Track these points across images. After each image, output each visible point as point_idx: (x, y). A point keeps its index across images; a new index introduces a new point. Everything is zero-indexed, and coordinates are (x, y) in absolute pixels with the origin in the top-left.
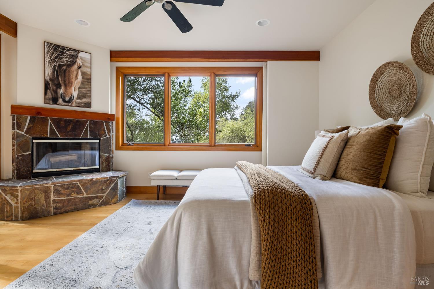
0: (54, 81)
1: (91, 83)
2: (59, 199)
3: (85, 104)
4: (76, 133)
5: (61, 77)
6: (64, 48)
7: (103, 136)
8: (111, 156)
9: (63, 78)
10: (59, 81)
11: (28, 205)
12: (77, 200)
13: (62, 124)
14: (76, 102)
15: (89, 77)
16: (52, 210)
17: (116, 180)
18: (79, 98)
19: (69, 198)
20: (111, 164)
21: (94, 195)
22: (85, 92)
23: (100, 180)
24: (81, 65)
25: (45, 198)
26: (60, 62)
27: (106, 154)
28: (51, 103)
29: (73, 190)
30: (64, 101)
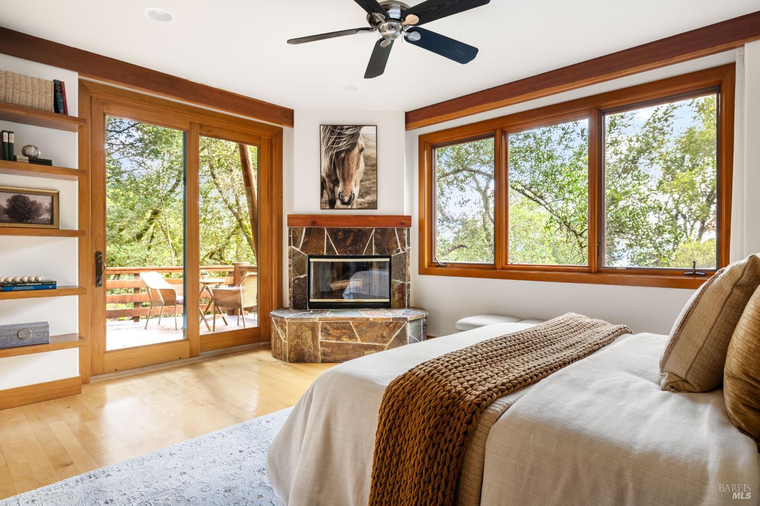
0: (331, 177)
1: (376, 170)
2: (327, 341)
3: (369, 203)
4: (357, 248)
5: (339, 169)
6: (342, 127)
7: (395, 251)
8: (406, 283)
9: (341, 170)
10: (337, 175)
11: (295, 343)
12: (349, 347)
13: (340, 235)
14: (357, 203)
15: (373, 163)
16: (320, 356)
17: (404, 325)
18: (361, 195)
19: (339, 342)
20: (406, 297)
21: (372, 344)
22: (368, 186)
23: (380, 322)
24: (364, 146)
25: (313, 338)
26: (338, 148)
27: (398, 281)
28: (328, 208)
29: (345, 331)
30: (343, 203)
